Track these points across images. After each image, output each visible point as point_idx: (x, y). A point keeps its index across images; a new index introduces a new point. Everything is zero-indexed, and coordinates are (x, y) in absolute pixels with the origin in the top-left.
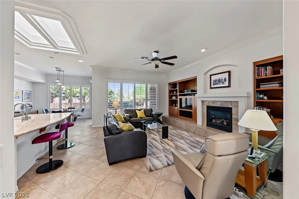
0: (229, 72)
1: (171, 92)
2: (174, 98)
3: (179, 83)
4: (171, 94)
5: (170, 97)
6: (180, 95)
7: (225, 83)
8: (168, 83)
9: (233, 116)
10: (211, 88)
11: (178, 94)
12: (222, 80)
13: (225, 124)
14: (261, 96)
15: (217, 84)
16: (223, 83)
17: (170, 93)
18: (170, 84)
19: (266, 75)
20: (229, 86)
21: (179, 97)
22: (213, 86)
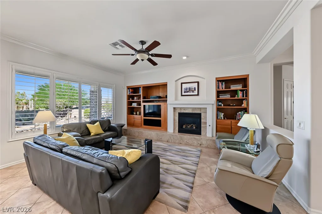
0: (198, 83)
1: (129, 97)
2: (134, 105)
3: (143, 87)
4: (131, 100)
5: (130, 103)
6: (144, 102)
7: (194, 92)
8: (127, 87)
9: (202, 121)
10: (182, 95)
11: (142, 100)
12: (192, 89)
13: (194, 128)
14: (220, 104)
15: (188, 92)
16: (193, 92)
17: (128, 99)
18: (129, 88)
19: (223, 89)
20: (198, 95)
21: (142, 104)
22: (183, 94)
